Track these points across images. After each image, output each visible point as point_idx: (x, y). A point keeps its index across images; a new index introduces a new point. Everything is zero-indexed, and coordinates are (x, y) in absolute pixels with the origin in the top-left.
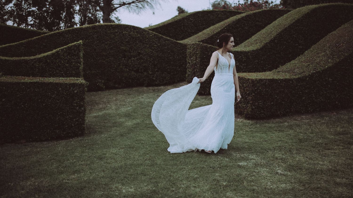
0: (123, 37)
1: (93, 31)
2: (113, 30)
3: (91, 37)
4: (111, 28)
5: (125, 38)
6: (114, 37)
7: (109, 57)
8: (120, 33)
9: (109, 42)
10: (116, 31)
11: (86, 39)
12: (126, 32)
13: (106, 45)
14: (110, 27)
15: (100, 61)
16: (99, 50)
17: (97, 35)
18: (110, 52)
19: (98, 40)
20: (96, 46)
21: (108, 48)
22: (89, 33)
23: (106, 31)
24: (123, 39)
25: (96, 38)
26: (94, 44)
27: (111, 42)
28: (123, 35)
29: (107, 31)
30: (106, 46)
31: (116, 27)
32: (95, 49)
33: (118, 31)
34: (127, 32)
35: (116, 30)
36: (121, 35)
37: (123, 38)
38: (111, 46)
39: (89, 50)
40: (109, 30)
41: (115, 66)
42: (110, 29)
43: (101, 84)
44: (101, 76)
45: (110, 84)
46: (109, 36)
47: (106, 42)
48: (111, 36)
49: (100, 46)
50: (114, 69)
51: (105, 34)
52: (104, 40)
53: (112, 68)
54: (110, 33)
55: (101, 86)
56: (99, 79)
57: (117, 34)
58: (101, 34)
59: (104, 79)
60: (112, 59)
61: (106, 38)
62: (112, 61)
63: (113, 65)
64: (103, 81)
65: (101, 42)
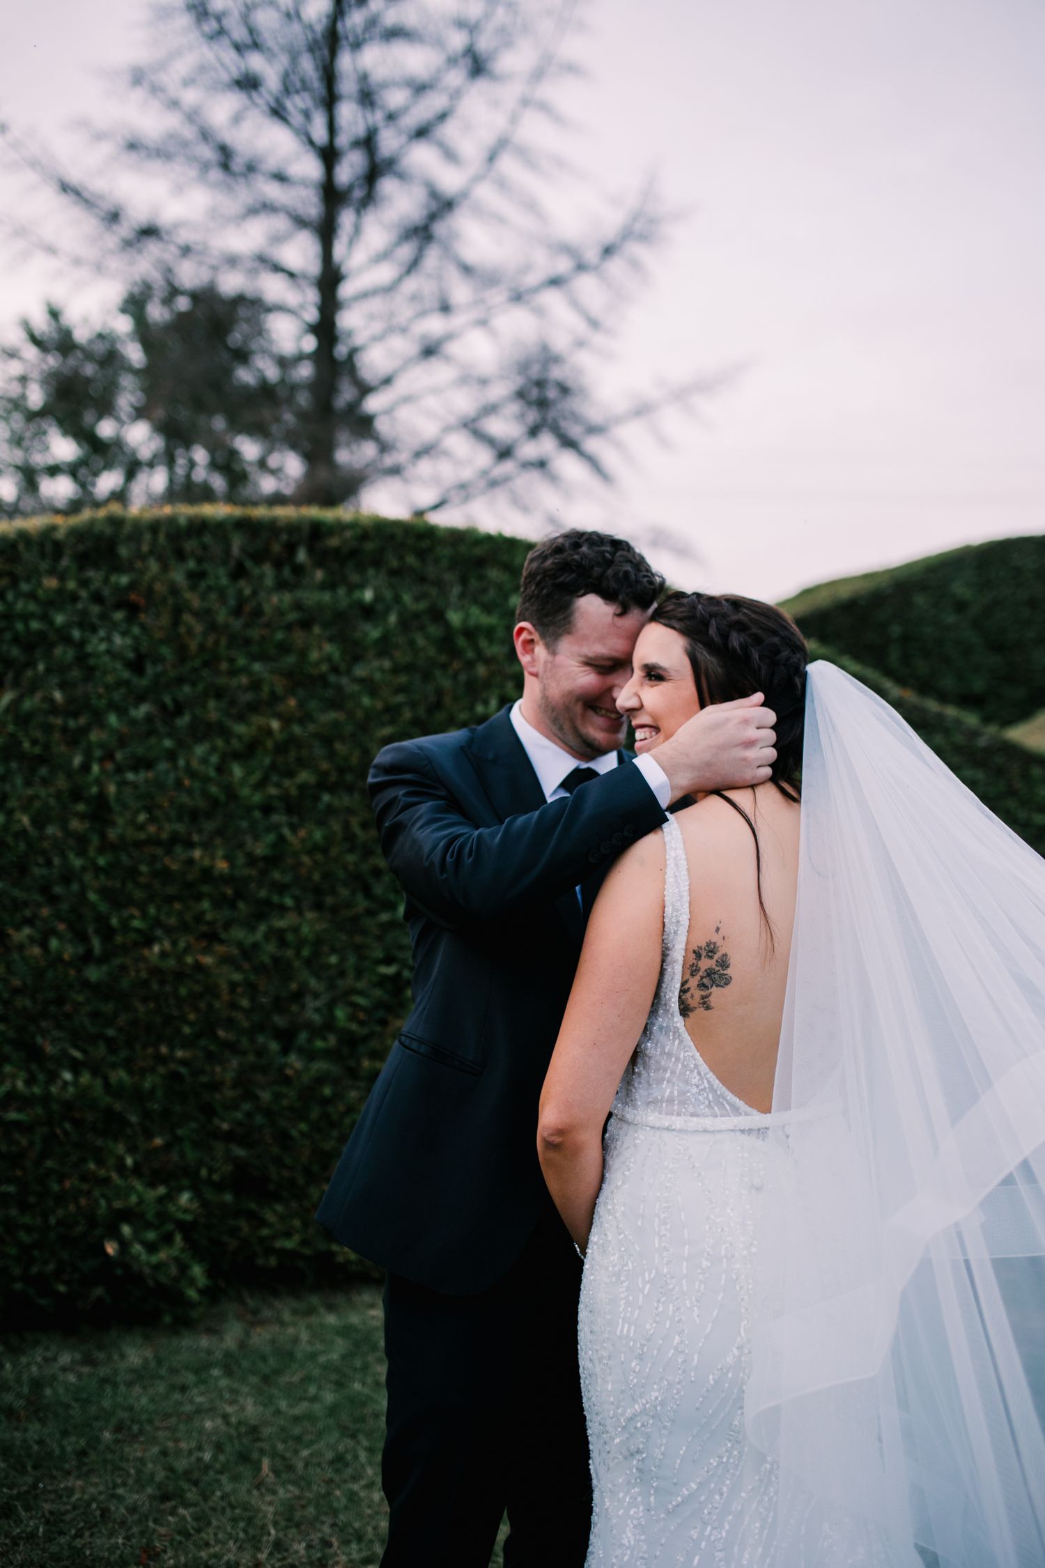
0: (444, 667)
1: (84, 583)
2: (330, 585)
3: (58, 651)
4: (302, 556)
5: (463, 677)
6: (335, 670)
7: (276, 899)
8: (405, 624)
9: (275, 725)
10: (368, 595)
12: (478, 616)
13: (237, 756)
14: (291, 548)
15: (163, 954)
16: (152, 820)
17: (136, 630)
18: (282, 838)
19: (140, 698)
20: (119, 770)
21: (257, 798)
22: (32, 607)
23: (247, 592)
24: (447, 700)
25: (126, 674)
26: (94, 736)
27: (297, 729)
28: (447, 642)
29: (255, 593)
30: (237, 771)
31: (369, 546)
32: (101, 811)
33: (388, 595)
34: (487, 609)
35: (362, 586)
36: (420, 641)
37: (446, 683)
38: (304, 776)
39: (25, 820)
40: (282, 585)
41: (340, 1013)
42: (298, 570)
43: (151, 1248)
44: (158, 1141)
45: (274, 1237)
46: (284, 648)
47: (241, 718)
48: (303, 654)
49: (163, 766)
50: (328, 1054)
51: (237, 624)
52: (219, 694)
53: (303, 1037)
54: (293, 616)
55: (158, 1267)
56: (137, 1171)
57: (375, 633)
58: (182, 630)
59: (204, 1172)
60: (305, 930)
61: (244, 680)
62: (306, 952)
63: (311, 1004)
64: (185, 1198)
65: (184, 720)
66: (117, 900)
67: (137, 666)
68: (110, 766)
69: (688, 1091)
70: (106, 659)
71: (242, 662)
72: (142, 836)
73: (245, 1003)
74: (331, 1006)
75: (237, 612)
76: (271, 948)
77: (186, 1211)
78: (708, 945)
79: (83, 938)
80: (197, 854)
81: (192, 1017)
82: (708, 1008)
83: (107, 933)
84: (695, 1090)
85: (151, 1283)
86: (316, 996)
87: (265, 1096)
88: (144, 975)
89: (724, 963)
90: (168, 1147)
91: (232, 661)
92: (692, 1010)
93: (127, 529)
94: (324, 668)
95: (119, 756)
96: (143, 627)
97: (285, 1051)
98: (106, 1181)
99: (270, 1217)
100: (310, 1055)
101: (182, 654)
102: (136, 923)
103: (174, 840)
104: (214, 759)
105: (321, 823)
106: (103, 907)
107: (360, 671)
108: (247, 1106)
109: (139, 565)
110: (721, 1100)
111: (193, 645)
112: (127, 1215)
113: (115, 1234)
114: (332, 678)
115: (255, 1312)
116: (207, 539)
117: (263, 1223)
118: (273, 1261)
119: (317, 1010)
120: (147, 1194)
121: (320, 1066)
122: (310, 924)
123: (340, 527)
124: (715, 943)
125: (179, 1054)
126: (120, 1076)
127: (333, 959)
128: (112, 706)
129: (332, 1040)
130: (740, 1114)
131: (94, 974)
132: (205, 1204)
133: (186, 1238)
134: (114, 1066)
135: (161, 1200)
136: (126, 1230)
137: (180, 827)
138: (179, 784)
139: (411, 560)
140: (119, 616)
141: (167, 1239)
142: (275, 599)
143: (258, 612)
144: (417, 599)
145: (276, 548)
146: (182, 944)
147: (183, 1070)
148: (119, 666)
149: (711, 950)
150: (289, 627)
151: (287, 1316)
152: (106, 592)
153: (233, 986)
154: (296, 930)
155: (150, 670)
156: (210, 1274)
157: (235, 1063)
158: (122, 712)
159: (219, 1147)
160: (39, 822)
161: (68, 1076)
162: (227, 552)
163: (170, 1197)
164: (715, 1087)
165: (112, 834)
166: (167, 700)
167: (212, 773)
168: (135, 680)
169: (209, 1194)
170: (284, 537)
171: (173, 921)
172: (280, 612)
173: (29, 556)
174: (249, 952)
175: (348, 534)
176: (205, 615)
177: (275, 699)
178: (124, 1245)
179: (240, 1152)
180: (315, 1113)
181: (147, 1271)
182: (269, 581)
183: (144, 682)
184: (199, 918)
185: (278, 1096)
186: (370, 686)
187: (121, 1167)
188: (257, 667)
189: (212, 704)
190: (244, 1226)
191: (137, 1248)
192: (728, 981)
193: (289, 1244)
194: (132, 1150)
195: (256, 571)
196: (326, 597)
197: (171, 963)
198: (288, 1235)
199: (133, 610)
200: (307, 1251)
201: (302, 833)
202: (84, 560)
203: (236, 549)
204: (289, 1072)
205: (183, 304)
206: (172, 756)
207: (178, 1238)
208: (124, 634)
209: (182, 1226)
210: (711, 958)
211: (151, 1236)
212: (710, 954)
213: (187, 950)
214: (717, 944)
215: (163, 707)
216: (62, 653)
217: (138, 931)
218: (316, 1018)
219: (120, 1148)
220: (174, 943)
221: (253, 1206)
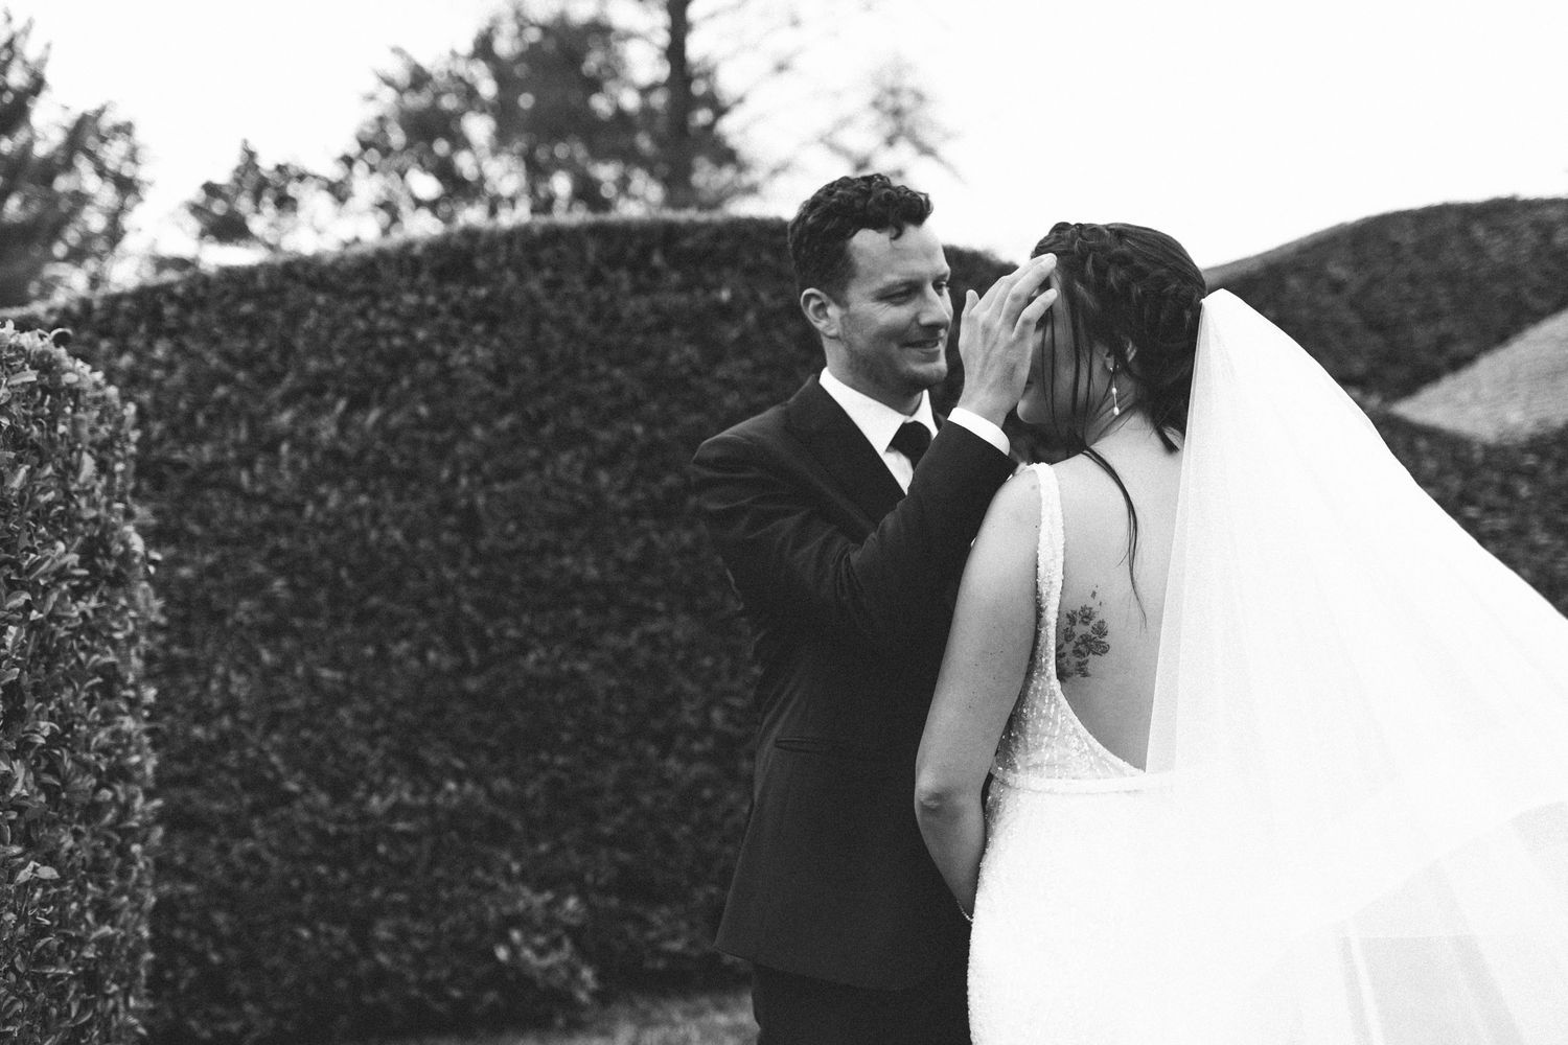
1: (443, 298)
2: (685, 288)
3: (422, 366)
4: (657, 259)
6: (696, 372)
7: (647, 604)
8: (763, 323)
9: (639, 429)
10: (725, 295)
11: (359, 403)
13: (602, 463)
14: (645, 252)
15: (539, 663)
16: (521, 528)
17: (496, 342)
18: (650, 543)
19: (504, 409)
20: (486, 482)
21: (624, 504)
22: (394, 324)
23: (605, 297)
25: (488, 387)
26: (461, 449)
29: (612, 299)
30: (603, 477)
31: (724, 245)
32: (470, 523)
33: (745, 293)
35: (719, 287)
36: (780, 338)
38: (670, 480)
39: (398, 535)
40: (638, 290)
41: (717, 715)
42: (655, 273)
43: (541, 952)
44: (543, 847)
45: (662, 939)
46: (644, 353)
47: (604, 424)
48: (663, 357)
49: (530, 476)
50: (706, 756)
51: (595, 331)
52: (581, 400)
53: (680, 741)
54: (651, 320)
55: (549, 970)
56: (523, 877)
57: (734, 333)
58: (541, 339)
59: (589, 878)
60: (678, 634)
61: (605, 386)
62: (680, 655)
63: (687, 707)
64: (571, 903)
65: (548, 430)
66: (491, 610)
67: (499, 376)
68: (478, 479)
69: (1068, 755)
70: (468, 372)
71: (602, 368)
72: (512, 546)
73: (622, 708)
74: (706, 710)
75: (595, 318)
76: (644, 652)
77: (573, 915)
78: (1083, 609)
79: (457, 649)
80: (567, 561)
81: (570, 723)
82: (1085, 675)
83: (483, 644)
84: (1075, 754)
85: (540, 985)
86: (691, 699)
87: (647, 800)
88: (521, 683)
89: (1101, 630)
90: (554, 851)
91: (592, 367)
92: (1070, 675)
93: (482, 242)
94: (684, 370)
95: (486, 467)
96: (504, 339)
97: (663, 756)
98: (494, 888)
99: (655, 919)
100: (688, 759)
101: (543, 362)
102: (512, 633)
103: (544, 548)
104: (580, 466)
105: (690, 526)
106: (478, 618)
107: (721, 372)
108: (629, 811)
109: (496, 276)
110: (1104, 762)
111: (553, 353)
112: (515, 921)
113: (504, 939)
114: (694, 381)
115: (646, 1014)
116: (563, 248)
117: (648, 926)
118: (661, 964)
119: (693, 713)
120: (533, 900)
121: (698, 769)
122: (683, 628)
123: (693, 228)
124: (1091, 609)
125: (560, 760)
126: (503, 784)
127: (707, 662)
128: (478, 418)
129: (709, 743)
130: (1125, 775)
131: (472, 685)
132: (591, 908)
133: (576, 943)
134: (496, 775)
135: (549, 905)
136: (516, 935)
137: (549, 536)
138: (546, 493)
139: (766, 257)
140: (479, 328)
141: (556, 944)
142: (632, 303)
143: (616, 318)
144: (774, 297)
145: (631, 252)
146: (557, 651)
147: (564, 776)
148: (480, 378)
149: (1087, 615)
150: (647, 331)
151: (677, 1017)
152: (466, 304)
153: (610, 692)
154: (668, 634)
155: (512, 381)
156: (599, 977)
157: (615, 768)
158: (487, 424)
159: (603, 853)
160: (411, 536)
161: (451, 786)
162: (583, 259)
163: (557, 903)
164: (1096, 750)
165: (483, 545)
166: (530, 410)
167: (579, 481)
168: (498, 392)
169: (594, 898)
170: (639, 241)
171: (546, 629)
172: (637, 316)
173: (387, 273)
174: (623, 657)
175: (704, 235)
176: (564, 323)
177: (637, 403)
178: (514, 950)
179: (624, 856)
180: (696, 816)
181: (538, 975)
182: (626, 286)
183: (508, 393)
184: (573, 624)
185: (658, 799)
186: (729, 384)
187: (508, 875)
188: (618, 372)
189: (575, 412)
190: (630, 929)
191: (527, 953)
192: (1105, 649)
193: (677, 946)
194: (517, 856)
195: (611, 276)
196: (683, 299)
197: (546, 671)
198: (674, 937)
199: (493, 322)
200: (695, 953)
201: (672, 535)
202: (442, 275)
203: (591, 256)
204: (669, 776)
205: (533, 35)
206: (537, 466)
207: (567, 944)
208: (485, 345)
209: (569, 930)
210: (1087, 623)
211: (540, 940)
212: (1085, 620)
213: (563, 657)
214: (1093, 610)
215: (527, 417)
216: (425, 368)
217: (512, 640)
218: (692, 721)
219: (506, 856)
220: (549, 651)
221: (638, 909)
